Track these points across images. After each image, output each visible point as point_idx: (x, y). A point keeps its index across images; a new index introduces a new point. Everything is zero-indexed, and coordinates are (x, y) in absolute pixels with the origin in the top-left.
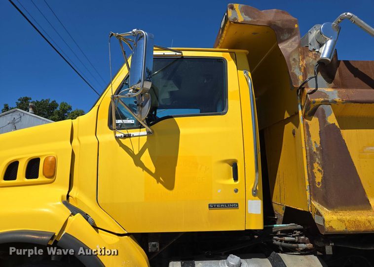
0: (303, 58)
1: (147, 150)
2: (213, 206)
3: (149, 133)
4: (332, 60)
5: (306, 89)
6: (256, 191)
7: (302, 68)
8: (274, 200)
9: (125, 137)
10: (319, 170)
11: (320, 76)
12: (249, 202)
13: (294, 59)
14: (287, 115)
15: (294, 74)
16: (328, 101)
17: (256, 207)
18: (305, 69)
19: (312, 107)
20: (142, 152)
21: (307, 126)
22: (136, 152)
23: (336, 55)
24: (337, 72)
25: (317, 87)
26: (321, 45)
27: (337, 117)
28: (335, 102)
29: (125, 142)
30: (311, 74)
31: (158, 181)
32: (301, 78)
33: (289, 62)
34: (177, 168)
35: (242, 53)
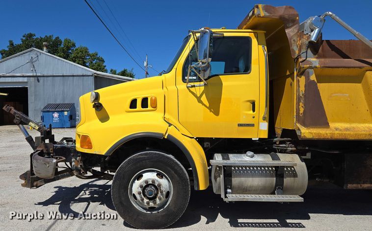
0: (300, 39)
1: (204, 95)
2: (240, 125)
3: (205, 85)
4: (317, 42)
5: (299, 59)
6: (265, 117)
7: (299, 46)
8: (276, 126)
9: (192, 86)
10: (302, 107)
11: (309, 51)
12: (261, 123)
13: (294, 40)
14: (288, 73)
15: (293, 50)
16: (312, 67)
17: (264, 126)
18: (300, 46)
19: (302, 70)
20: (201, 95)
21: (298, 81)
22: (198, 95)
23: (321, 37)
24: (321, 48)
25: (306, 58)
26: (312, 31)
27: (316, 76)
28: (316, 67)
29: (192, 89)
30: (304, 50)
31: (211, 111)
32: (297, 52)
33: (291, 41)
34: (221, 104)
35: (261, 33)
